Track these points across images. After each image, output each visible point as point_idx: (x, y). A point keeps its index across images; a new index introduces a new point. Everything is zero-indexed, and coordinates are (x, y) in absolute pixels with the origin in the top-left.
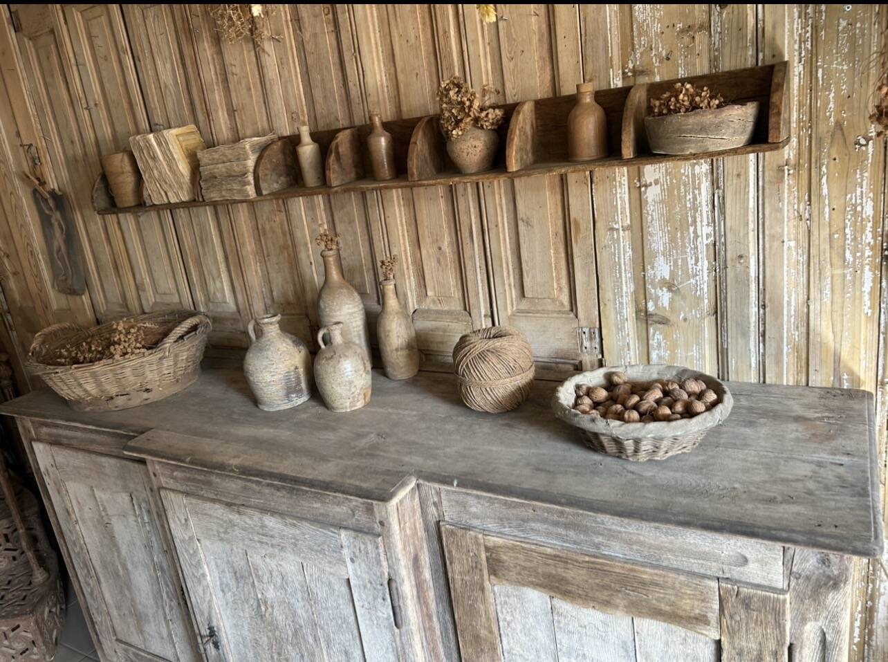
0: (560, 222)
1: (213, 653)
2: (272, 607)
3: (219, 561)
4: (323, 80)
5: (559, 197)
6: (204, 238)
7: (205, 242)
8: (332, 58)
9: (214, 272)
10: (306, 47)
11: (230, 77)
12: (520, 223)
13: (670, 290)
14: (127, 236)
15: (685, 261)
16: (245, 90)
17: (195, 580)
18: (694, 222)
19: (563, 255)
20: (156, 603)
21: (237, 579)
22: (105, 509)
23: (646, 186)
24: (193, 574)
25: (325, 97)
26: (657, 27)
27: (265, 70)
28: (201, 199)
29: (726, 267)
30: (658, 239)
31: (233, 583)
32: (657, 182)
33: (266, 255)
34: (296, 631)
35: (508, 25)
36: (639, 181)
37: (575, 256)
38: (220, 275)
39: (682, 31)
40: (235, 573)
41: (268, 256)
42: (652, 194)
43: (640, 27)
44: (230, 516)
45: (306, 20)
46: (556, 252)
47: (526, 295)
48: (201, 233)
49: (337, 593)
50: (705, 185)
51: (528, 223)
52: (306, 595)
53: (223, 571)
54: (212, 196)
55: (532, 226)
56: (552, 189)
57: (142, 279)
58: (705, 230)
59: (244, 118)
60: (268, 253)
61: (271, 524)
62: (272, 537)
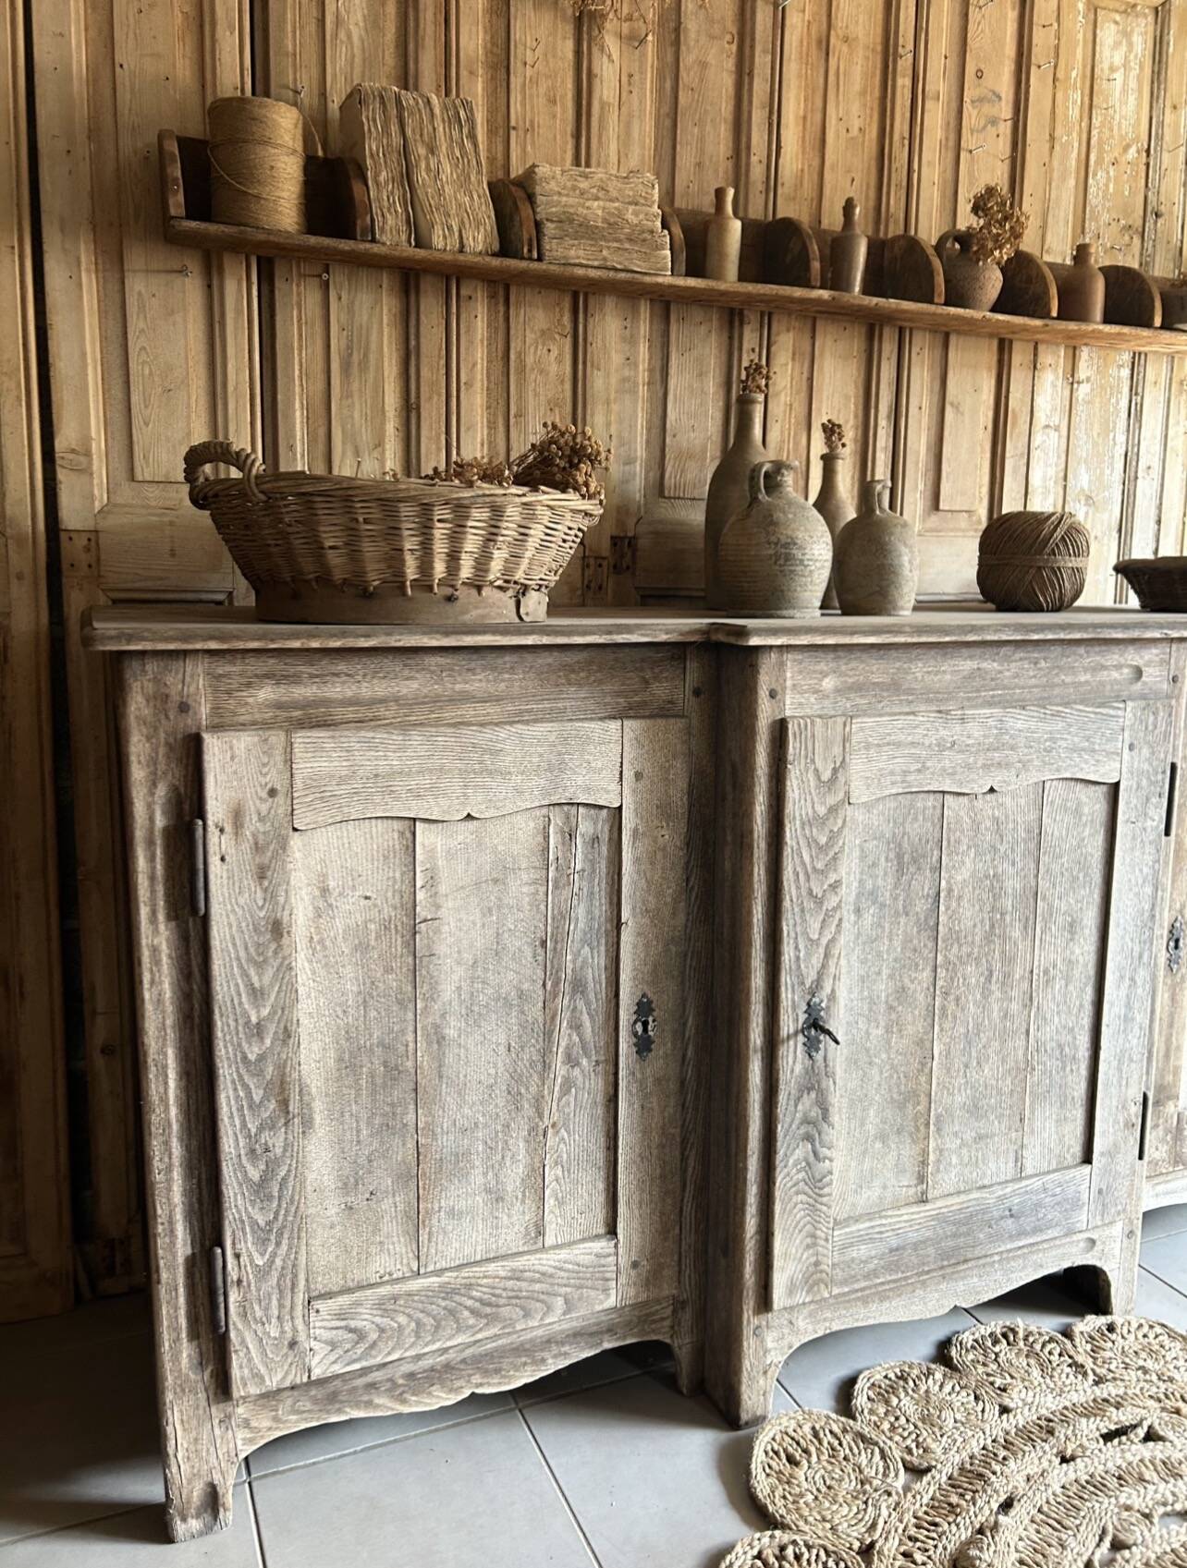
0: (991, 414)
1: (798, 1068)
2: (960, 898)
3: (871, 845)
4: (702, 139)
5: (993, 382)
6: (355, 358)
7: (355, 370)
8: (726, 108)
9: (365, 437)
10: (683, 73)
11: (515, 65)
12: (948, 409)
13: (1087, 504)
14: (59, 323)
15: (1102, 474)
16: (542, 100)
17: (809, 905)
18: (1114, 427)
19: (988, 455)
20: (515, 1098)
21: (901, 870)
22: (432, 881)
23: (1078, 383)
24: (810, 892)
25: (699, 165)
26: (1105, 217)
27: (597, 82)
28: (535, 255)
29: (1136, 478)
30: (1082, 447)
31: (885, 883)
32: (1088, 380)
33: (512, 412)
34: (992, 926)
35: (972, 159)
36: (1073, 376)
37: (1007, 455)
38: (379, 444)
39: (1124, 227)
40: (900, 856)
41: (517, 416)
42: (1083, 391)
43: (1092, 211)
44: (943, 733)
45: (693, 35)
46: (982, 452)
47: (941, 507)
48: (349, 347)
49: (1084, 819)
50: (1126, 390)
51: (956, 407)
52: (1032, 846)
53: (874, 865)
54: (572, 253)
55: (962, 414)
56: (989, 369)
57: (87, 440)
58: (1121, 438)
59: (529, 148)
60: (519, 409)
61: (1019, 725)
62: (1012, 748)
